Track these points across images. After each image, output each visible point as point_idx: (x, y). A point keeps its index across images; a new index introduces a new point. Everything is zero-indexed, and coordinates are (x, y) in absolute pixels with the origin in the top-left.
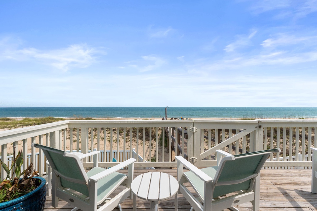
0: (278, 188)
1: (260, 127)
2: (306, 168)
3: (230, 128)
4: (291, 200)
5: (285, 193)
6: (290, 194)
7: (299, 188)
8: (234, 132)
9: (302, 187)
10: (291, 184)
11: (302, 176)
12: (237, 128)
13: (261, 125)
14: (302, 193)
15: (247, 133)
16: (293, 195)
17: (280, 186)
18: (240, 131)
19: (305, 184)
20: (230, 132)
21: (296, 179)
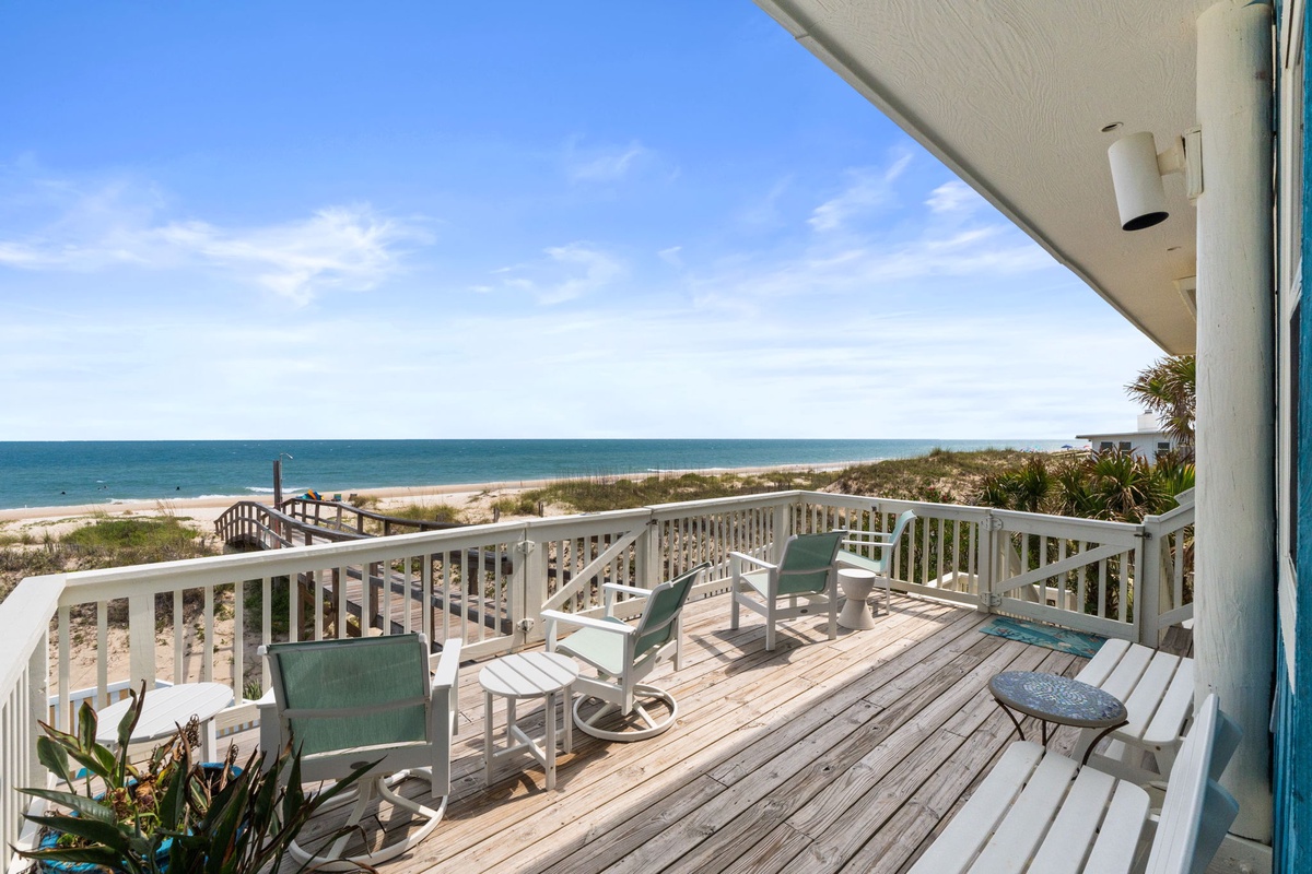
0: (690, 636)
1: (654, 522)
2: (708, 595)
3: (600, 532)
4: (710, 647)
5: (701, 641)
6: (707, 640)
7: (715, 628)
8: (608, 539)
9: (720, 625)
10: (705, 625)
11: (716, 608)
12: (613, 531)
13: (655, 518)
14: (719, 634)
15: (632, 539)
16: (711, 640)
17: (692, 633)
18: (619, 537)
19: (723, 618)
20: (601, 540)
21: (710, 614)
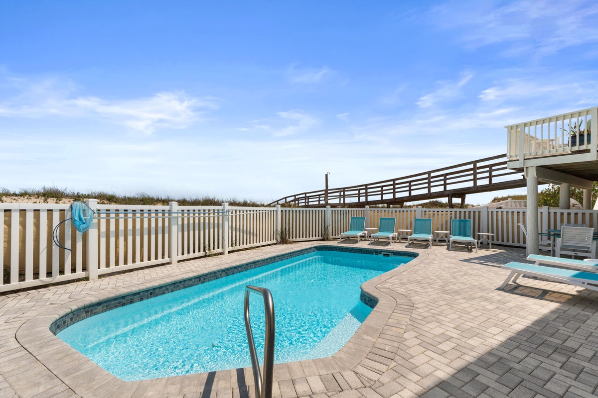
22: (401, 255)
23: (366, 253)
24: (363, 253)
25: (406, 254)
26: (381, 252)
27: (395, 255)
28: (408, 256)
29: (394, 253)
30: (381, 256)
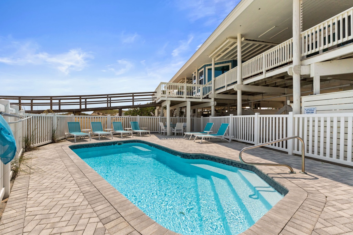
22: (128, 143)
23: (107, 145)
24: (105, 146)
25: (130, 141)
26: (117, 143)
27: (125, 143)
28: (131, 142)
29: (124, 142)
30: (117, 145)
